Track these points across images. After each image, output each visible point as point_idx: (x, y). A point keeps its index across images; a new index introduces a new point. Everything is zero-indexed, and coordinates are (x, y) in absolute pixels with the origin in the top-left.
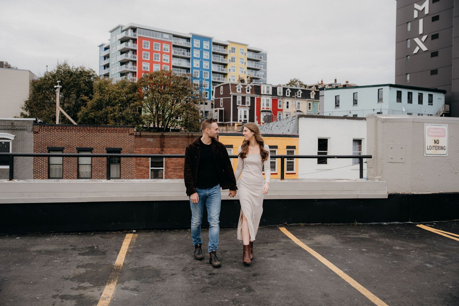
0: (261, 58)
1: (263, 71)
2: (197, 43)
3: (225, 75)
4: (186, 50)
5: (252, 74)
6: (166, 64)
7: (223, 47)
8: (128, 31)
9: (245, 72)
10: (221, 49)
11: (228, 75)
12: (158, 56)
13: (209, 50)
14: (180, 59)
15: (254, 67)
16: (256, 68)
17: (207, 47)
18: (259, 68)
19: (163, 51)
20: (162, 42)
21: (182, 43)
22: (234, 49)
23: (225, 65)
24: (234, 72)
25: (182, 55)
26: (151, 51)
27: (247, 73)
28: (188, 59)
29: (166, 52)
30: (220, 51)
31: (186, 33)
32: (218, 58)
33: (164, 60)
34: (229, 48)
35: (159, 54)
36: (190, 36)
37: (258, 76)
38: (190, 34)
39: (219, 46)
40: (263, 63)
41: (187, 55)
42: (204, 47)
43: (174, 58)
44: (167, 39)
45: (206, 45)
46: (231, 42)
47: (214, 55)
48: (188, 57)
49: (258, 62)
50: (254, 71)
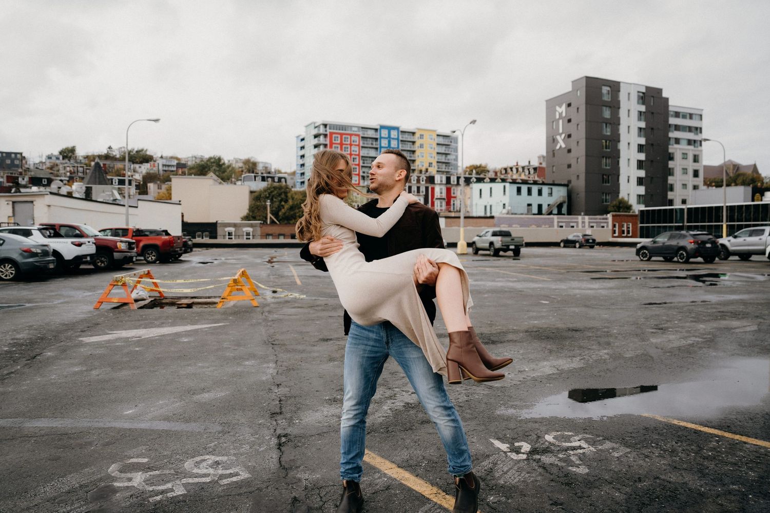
0: (451, 142)
1: (454, 155)
2: (384, 133)
3: (414, 161)
4: (374, 140)
5: (443, 159)
6: (355, 155)
7: (411, 134)
8: (320, 127)
9: (434, 158)
10: (409, 137)
11: (417, 161)
12: (348, 148)
13: (398, 139)
14: (368, 149)
15: (443, 152)
16: (447, 152)
17: (395, 136)
18: (449, 152)
19: (352, 143)
20: (351, 135)
21: (371, 134)
22: (423, 135)
23: (414, 152)
24: (422, 158)
25: (370, 146)
26: (341, 144)
27: (436, 158)
28: (376, 149)
29: (355, 143)
30: (407, 138)
31: (374, 124)
32: (406, 145)
33: (354, 151)
34: (417, 135)
35: (349, 146)
36: (378, 127)
37: (448, 160)
38: (377, 125)
39: (407, 133)
40: (453, 147)
41: (376, 145)
42: (392, 136)
43: (363, 149)
44: (356, 131)
45: (394, 134)
46: (419, 129)
47: (402, 142)
48: (376, 146)
49: (448, 146)
50: (444, 156)
